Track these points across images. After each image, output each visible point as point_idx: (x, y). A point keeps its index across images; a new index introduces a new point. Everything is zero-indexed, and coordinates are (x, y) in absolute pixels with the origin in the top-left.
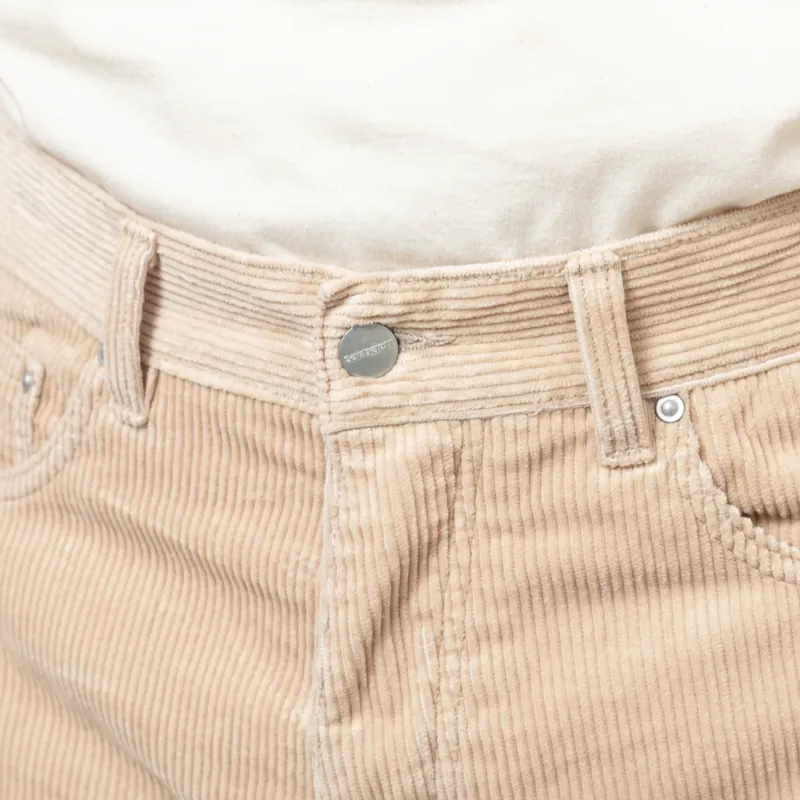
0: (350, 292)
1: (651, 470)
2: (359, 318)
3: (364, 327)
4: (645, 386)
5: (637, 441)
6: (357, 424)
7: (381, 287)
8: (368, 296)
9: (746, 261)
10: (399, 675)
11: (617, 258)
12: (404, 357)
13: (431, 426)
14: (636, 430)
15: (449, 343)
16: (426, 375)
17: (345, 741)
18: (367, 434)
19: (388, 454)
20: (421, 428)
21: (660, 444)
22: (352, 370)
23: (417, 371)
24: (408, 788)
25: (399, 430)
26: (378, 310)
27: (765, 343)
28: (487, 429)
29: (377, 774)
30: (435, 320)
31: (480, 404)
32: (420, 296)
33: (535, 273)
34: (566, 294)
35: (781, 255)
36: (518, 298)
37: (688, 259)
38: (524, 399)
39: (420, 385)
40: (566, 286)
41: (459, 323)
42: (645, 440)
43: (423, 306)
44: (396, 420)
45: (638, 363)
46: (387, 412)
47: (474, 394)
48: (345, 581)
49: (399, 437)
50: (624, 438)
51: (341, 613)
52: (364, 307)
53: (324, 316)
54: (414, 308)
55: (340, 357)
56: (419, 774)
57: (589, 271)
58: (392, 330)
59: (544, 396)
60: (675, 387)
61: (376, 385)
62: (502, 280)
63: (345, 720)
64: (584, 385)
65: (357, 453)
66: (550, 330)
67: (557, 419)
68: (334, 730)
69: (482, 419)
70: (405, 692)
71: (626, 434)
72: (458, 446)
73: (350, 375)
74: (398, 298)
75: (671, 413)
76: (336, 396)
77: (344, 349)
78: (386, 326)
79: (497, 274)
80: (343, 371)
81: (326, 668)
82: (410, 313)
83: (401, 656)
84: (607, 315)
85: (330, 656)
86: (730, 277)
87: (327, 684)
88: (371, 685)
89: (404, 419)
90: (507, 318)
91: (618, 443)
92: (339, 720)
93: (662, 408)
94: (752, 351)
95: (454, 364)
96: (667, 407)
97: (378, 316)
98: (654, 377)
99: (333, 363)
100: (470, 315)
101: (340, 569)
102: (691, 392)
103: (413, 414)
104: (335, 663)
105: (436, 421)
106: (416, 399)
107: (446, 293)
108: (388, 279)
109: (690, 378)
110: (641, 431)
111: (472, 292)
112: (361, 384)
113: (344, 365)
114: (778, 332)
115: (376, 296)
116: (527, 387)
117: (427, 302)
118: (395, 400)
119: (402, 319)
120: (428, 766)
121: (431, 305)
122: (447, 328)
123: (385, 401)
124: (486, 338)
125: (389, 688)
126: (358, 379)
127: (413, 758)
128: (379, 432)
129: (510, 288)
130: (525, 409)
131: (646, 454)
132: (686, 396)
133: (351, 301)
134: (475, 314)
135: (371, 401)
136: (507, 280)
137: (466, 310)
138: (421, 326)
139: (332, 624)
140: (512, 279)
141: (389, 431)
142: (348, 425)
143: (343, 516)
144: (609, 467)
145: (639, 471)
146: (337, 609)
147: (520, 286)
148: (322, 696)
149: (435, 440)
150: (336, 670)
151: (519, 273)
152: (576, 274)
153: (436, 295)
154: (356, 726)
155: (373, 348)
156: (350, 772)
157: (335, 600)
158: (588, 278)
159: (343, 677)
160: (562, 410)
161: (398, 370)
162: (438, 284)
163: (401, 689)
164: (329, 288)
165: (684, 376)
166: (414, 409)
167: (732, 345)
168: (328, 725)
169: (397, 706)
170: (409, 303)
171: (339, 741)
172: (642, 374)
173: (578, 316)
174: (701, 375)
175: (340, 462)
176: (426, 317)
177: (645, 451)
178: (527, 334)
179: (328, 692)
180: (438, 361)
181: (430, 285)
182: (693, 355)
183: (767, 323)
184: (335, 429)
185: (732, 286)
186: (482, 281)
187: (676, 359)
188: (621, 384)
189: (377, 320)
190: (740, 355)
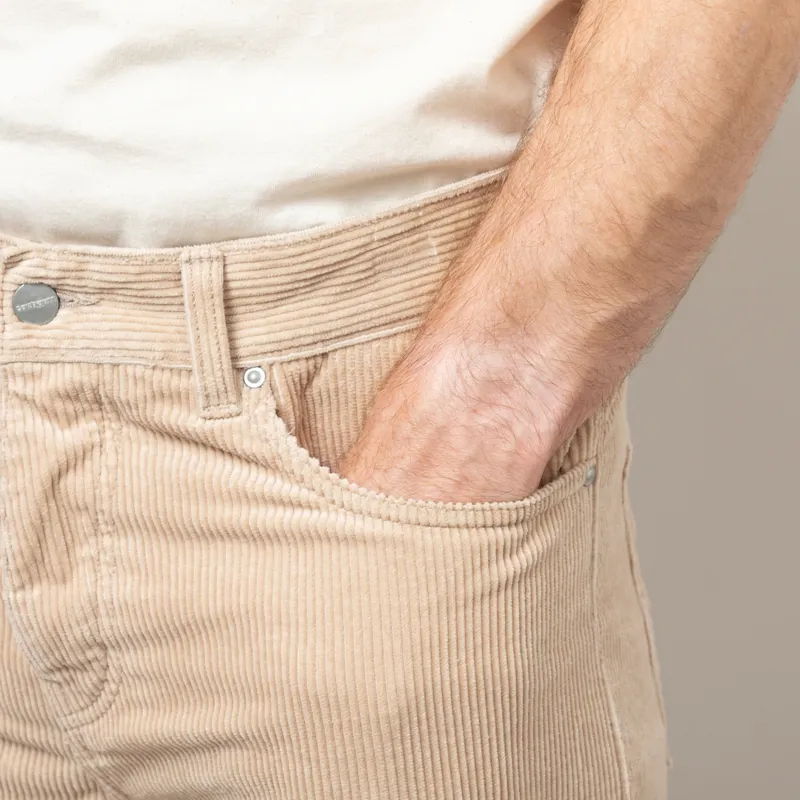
0: (24, 256)
1: (237, 420)
2: (28, 277)
3: (32, 284)
4: (234, 358)
5: (227, 398)
6: (21, 358)
7: (45, 255)
8: (36, 261)
9: (317, 268)
10: (68, 553)
11: (220, 253)
12: (62, 312)
13: (75, 366)
14: (226, 388)
15: (94, 304)
16: (75, 326)
17: (29, 603)
18: (28, 367)
19: (43, 384)
20: (68, 366)
21: (245, 403)
22: (21, 317)
23: (69, 323)
24: (79, 636)
25: (53, 367)
26: (42, 273)
27: (330, 331)
28: (116, 373)
29: (55, 628)
30: (84, 287)
31: (111, 352)
32: (72, 265)
33: (157, 259)
34: (180, 280)
35: (344, 265)
36: (143, 278)
37: (271, 263)
38: (143, 354)
39: (69, 334)
40: (180, 273)
41: (102, 291)
42: (233, 398)
43: (74, 274)
44: (50, 359)
45: (231, 340)
46: (44, 352)
47: (106, 344)
48: (16, 477)
49: (52, 373)
50: (215, 394)
51: (15, 503)
52: (32, 269)
53: (4, 273)
54: (67, 274)
55: (14, 306)
56: (85, 628)
57: (197, 261)
58: (55, 290)
59: (158, 355)
60: (258, 361)
61: (39, 330)
62: (131, 262)
63: (28, 587)
64: (188, 352)
65: (20, 381)
66: (168, 308)
67: (167, 374)
68: (19, 595)
69: (111, 364)
70: (74, 564)
71: (218, 392)
72: (95, 385)
73: (20, 320)
74: (56, 265)
75: (255, 381)
76: (8, 335)
77: (17, 300)
78: (49, 286)
79: (128, 257)
80: (14, 317)
81: (8, 547)
82: (64, 278)
83: (69, 537)
84: (207, 295)
85: (10, 538)
86: (305, 280)
87: (10, 561)
88: (46, 561)
89: (56, 358)
90: (134, 293)
91: (211, 398)
92: (23, 587)
93: (249, 375)
94: (319, 337)
95: (95, 321)
96: (253, 376)
97: (41, 278)
98: (242, 352)
99: (8, 311)
100: (107, 286)
101: (11, 468)
102: (271, 365)
103: (63, 355)
104: (14, 542)
105: (79, 362)
106: (66, 344)
107: (92, 267)
108: (51, 250)
109: (270, 354)
110: (229, 389)
111: (110, 269)
112: (28, 328)
113: (16, 313)
114: (340, 323)
115: (42, 262)
116: (146, 345)
117: (77, 271)
118: (52, 343)
119: (60, 282)
120: (92, 621)
121: (80, 274)
122: (94, 293)
123: (43, 343)
124: (121, 305)
125: (60, 563)
126: (25, 324)
127: (79, 615)
128: (37, 367)
129: (137, 269)
130: (143, 362)
131: (233, 408)
132: (267, 368)
133: (24, 263)
134: (111, 286)
135: (33, 342)
136: (136, 263)
137: (105, 281)
138: (74, 289)
139: (8, 512)
140: (139, 262)
141: (45, 367)
142: (14, 358)
143: (10, 426)
144: (205, 418)
145: (227, 421)
146: (11, 501)
147: (145, 269)
148: (8, 570)
149: (77, 378)
150: (16, 548)
151: (145, 258)
152: (187, 262)
153: (84, 267)
154: (36, 591)
155: (39, 302)
156: (35, 625)
157: (9, 493)
158: (197, 266)
159: (22, 553)
160: (171, 370)
161: (56, 322)
162: (87, 258)
163: (70, 563)
164: (8, 251)
165: (265, 353)
166: (64, 352)
167: (303, 331)
168: (15, 591)
169: (68, 576)
170: (64, 271)
171: (25, 604)
172: (233, 348)
173: (186, 299)
174: (279, 353)
175: (7, 386)
176: (77, 283)
177: (232, 406)
178: (151, 307)
179: (12, 567)
180: (84, 316)
181: (81, 258)
182: (273, 337)
183: (332, 316)
184: (5, 361)
185: (307, 286)
186: (118, 261)
187: (259, 339)
188: (214, 349)
189: (41, 281)
190: (309, 340)
